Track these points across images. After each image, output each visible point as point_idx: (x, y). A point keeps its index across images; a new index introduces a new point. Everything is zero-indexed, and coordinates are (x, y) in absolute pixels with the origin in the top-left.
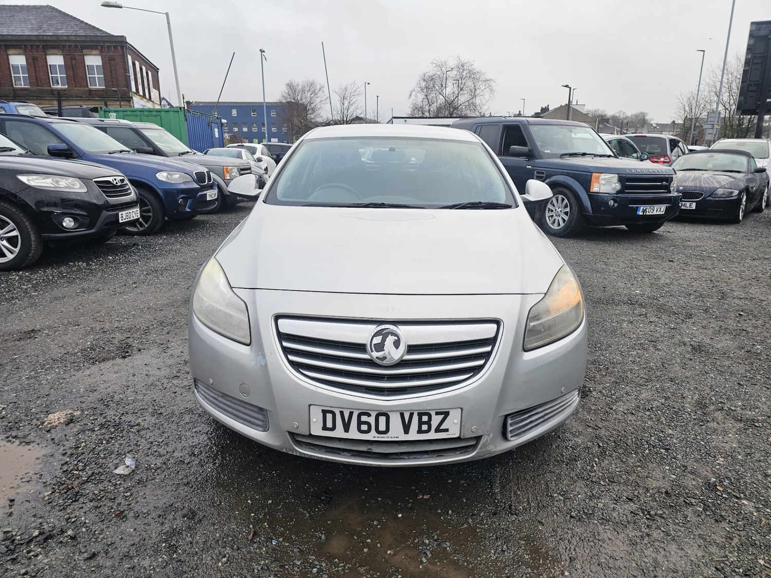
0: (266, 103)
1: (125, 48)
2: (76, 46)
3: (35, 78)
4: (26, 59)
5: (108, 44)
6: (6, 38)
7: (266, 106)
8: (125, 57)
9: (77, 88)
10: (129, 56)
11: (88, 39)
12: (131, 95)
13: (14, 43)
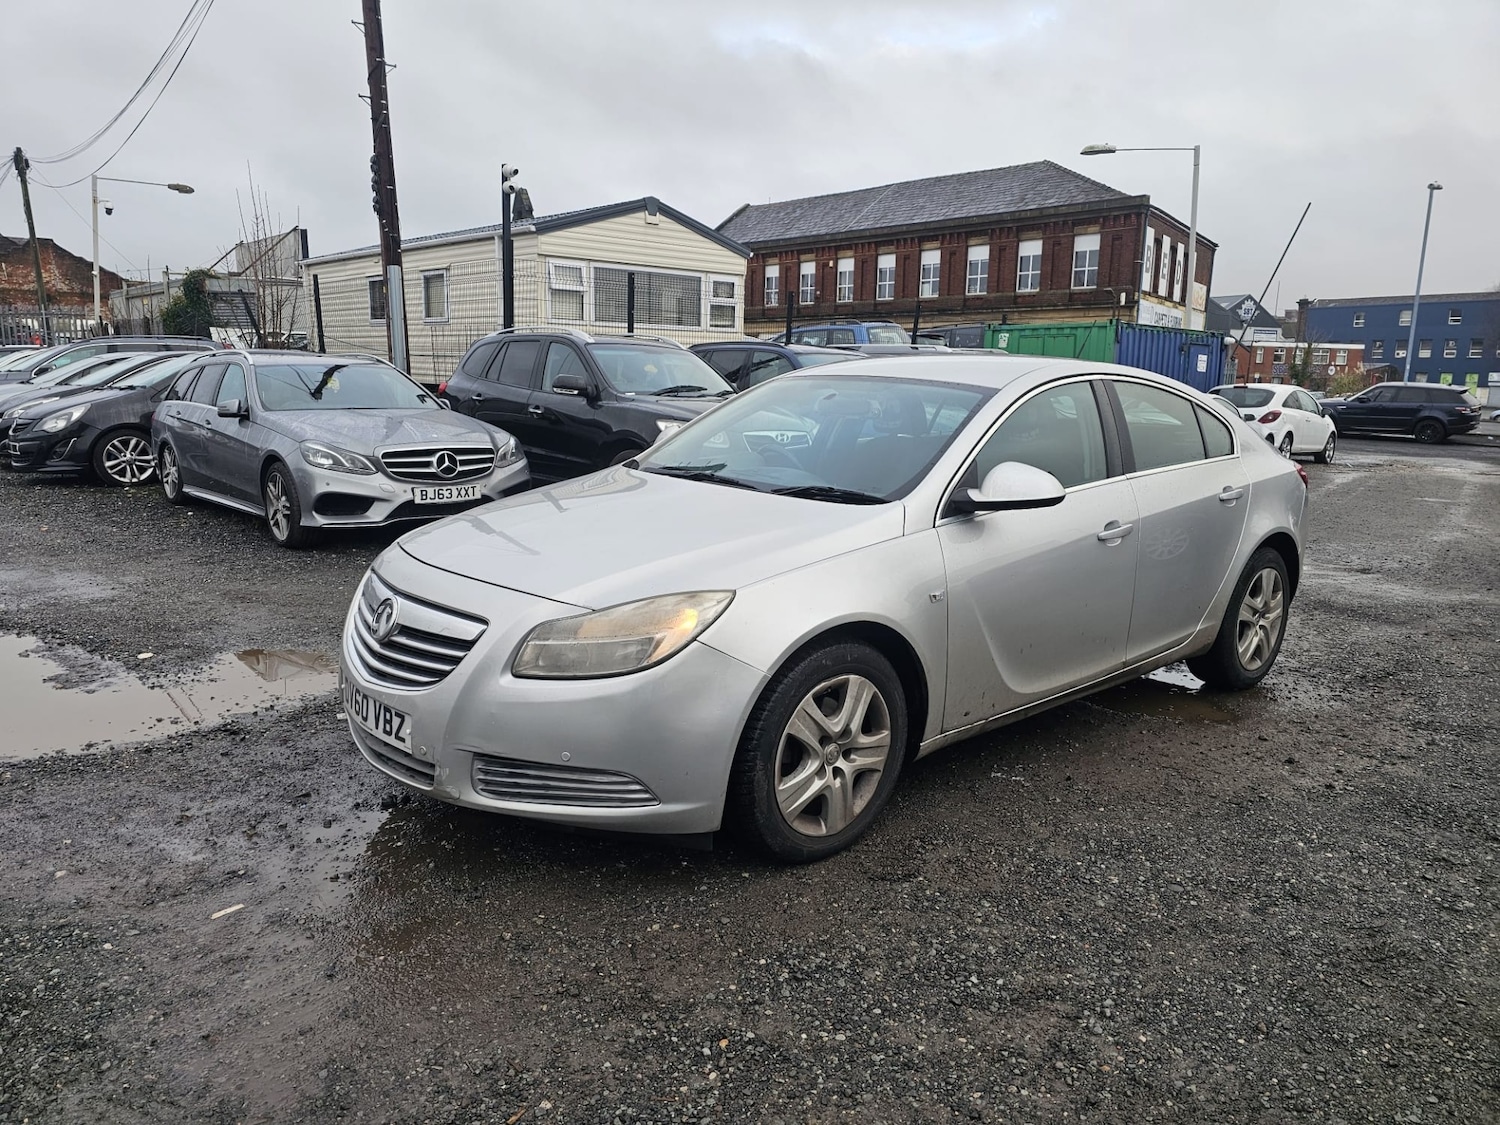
0: (1421, 297)
1: (1143, 215)
2: (1065, 223)
3: (996, 279)
4: (990, 250)
5: (1116, 213)
6: (970, 221)
7: (1420, 304)
8: (1140, 232)
9: (1052, 291)
10: (1148, 228)
11: (1087, 209)
12: (1136, 298)
13: (979, 229)
